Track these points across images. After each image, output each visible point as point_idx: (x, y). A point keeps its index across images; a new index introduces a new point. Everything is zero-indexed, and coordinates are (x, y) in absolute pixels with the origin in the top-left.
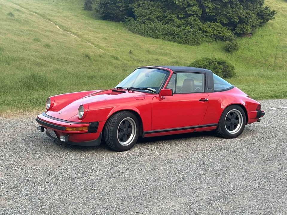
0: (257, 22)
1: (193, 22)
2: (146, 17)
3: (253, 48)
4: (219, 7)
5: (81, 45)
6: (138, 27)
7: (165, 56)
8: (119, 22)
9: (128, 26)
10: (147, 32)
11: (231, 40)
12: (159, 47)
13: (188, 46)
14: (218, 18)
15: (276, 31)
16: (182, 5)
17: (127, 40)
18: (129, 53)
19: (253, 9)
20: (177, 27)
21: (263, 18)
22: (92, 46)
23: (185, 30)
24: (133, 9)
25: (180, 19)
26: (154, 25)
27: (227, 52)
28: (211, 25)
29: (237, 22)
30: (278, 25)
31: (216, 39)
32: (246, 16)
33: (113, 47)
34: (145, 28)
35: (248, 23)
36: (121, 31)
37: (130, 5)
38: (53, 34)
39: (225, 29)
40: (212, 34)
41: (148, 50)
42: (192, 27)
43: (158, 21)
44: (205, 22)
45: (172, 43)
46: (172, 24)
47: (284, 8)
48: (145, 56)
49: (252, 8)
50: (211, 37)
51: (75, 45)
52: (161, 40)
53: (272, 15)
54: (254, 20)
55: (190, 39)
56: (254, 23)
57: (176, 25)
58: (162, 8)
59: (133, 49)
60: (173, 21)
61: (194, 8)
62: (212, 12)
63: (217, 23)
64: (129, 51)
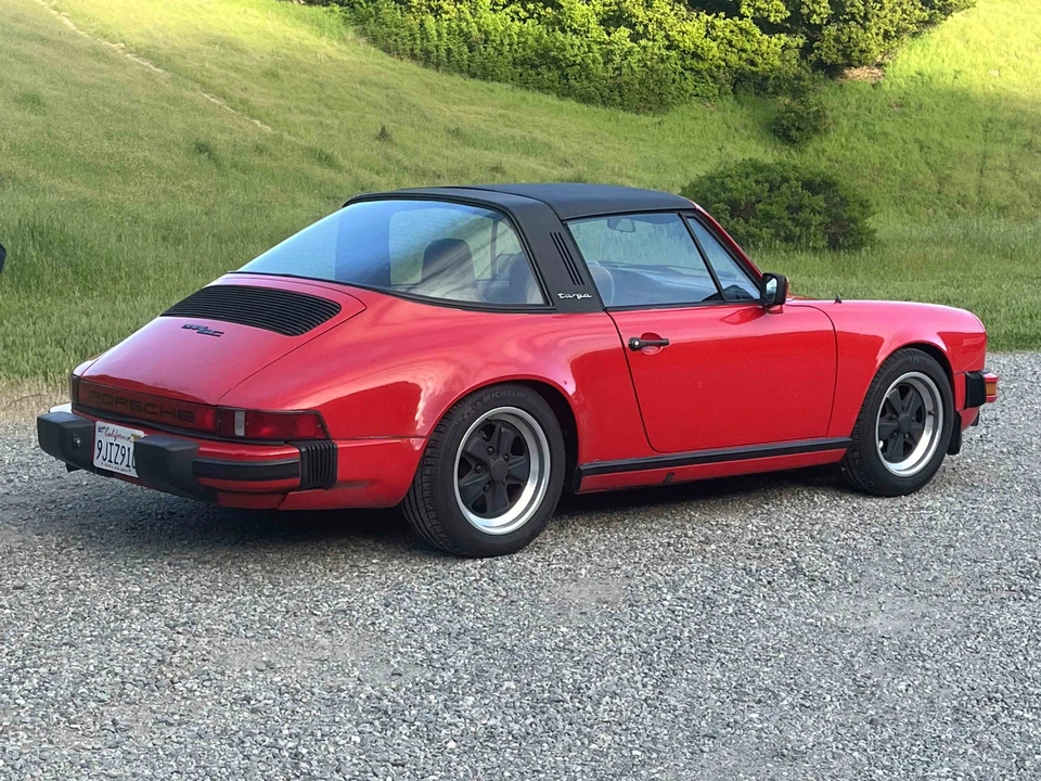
0: (905, 20)
1: (641, 14)
3: (890, 127)
5: (175, 101)
7: (527, 153)
8: (328, 5)
9: (367, 25)
10: (449, 52)
11: (797, 92)
12: (500, 115)
13: (621, 115)
15: (980, 58)
18: (377, 138)
22: (220, 107)
23: (609, 48)
27: (784, 143)
28: (714, 27)
29: (822, 19)
30: (987, 34)
31: (735, 87)
33: (312, 113)
35: (867, 24)
36: (336, 44)
38: (50, 52)
39: (772, 45)
40: (718, 67)
41: (457, 129)
42: (637, 33)
43: (496, 5)
44: (690, 13)
45: (552, 100)
46: (551, 18)
48: (445, 152)
50: (713, 77)
51: (151, 101)
52: (509, 86)
54: (894, 10)
55: (627, 83)
56: (891, 21)
57: (570, 27)
59: (391, 124)
60: (558, 8)
63: (742, 17)
64: (380, 130)
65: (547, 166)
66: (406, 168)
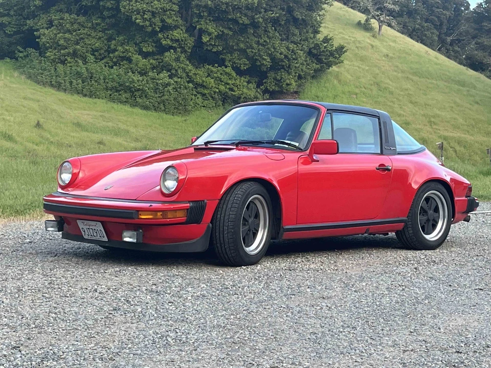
0: (309, 69)
1: (174, 64)
2: (67, 48)
4: (231, 33)
6: (50, 71)
7: (116, 135)
8: (3, 59)
9: (25, 69)
10: (71, 83)
12: (101, 116)
13: (165, 116)
14: (228, 57)
15: (347, 89)
16: (151, 25)
17: (24, 98)
18: (35, 127)
19: (300, 40)
20: (139, 73)
21: (320, 61)
23: (157, 81)
24: (37, 30)
25: (146, 55)
26: (86, 68)
28: (212, 72)
29: (267, 68)
30: (349, 77)
31: (223, 101)
32: (287, 54)
34: (65, 73)
35: (290, 71)
36: (8, 78)
37: (28, 22)
39: (242, 81)
40: (215, 92)
41: (78, 123)
42: (172, 74)
43: (96, 59)
44: (199, 64)
45: (127, 108)
46: (126, 66)
47: (359, 42)
48: (72, 134)
49: (297, 39)
50: (212, 97)
52: (104, 101)
53: (337, 56)
54: (302, 64)
55: (167, 100)
56: (302, 70)
57: (137, 70)
58: (103, 31)
59: (42, 120)
60: (129, 60)
61: (177, 34)
62: (214, 45)
63: (226, 67)
64: (36, 122)
65: (127, 142)
66: (52, 142)
